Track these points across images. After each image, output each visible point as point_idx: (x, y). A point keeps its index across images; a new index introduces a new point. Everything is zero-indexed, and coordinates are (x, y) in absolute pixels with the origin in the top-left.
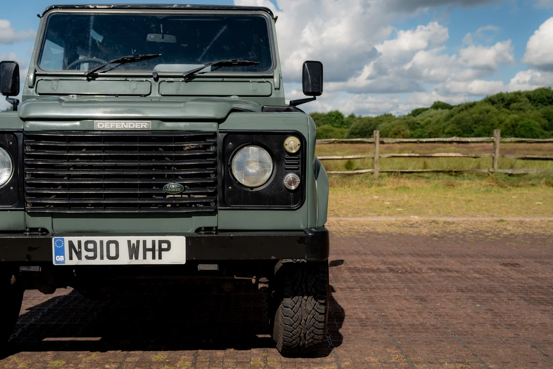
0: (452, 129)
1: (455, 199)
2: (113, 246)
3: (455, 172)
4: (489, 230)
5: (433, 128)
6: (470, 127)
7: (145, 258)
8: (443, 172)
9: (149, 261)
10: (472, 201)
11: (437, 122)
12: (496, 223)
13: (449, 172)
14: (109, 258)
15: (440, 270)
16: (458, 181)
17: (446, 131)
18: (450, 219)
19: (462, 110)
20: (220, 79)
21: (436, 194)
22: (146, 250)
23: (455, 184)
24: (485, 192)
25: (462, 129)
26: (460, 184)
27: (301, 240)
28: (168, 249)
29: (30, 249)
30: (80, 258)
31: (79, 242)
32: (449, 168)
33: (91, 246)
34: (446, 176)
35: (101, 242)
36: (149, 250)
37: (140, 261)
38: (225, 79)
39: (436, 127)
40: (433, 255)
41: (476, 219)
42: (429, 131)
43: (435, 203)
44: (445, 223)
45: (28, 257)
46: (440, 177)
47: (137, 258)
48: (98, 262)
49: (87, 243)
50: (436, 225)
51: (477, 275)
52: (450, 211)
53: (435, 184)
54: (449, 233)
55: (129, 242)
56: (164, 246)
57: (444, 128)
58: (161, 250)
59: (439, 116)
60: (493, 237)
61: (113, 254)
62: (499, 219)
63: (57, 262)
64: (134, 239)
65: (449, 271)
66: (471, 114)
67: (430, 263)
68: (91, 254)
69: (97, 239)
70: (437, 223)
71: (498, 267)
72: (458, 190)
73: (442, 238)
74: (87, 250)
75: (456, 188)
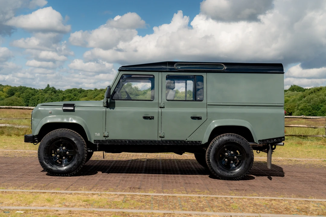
0: (304, 107)
1: (302, 151)
3: (303, 136)
4: (317, 164)
5: (290, 105)
6: (317, 105)
8: (296, 136)
10: (311, 152)
11: (294, 101)
12: (322, 162)
13: (299, 136)
15: (292, 176)
16: (304, 141)
17: (299, 108)
18: (298, 159)
19: (312, 93)
21: (291, 148)
23: (302, 143)
24: (319, 148)
25: (312, 107)
26: (306, 143)
32: (300, 134)
34: (297, 138)
39: (292, 104)
40: (289, 172)
41: (312, 160)
42: (287, 107)
43: (291, 152)
44: (295, 161)
46: (294, 139)
50: (291, 162)
51: (308, 178)
52: (299, 156)
53: (291, 142)
54: (297, 165)
57: (298, 105)
59: (294, 97)
60: (318, 167)
62: (323, 160)
65: (296, 176)
66: (319, 96)
67: (288, 174)
70: (291, 161)
71: (318, 176)
72: (304, 146)
73: (294, 166)
75: (303, 145)
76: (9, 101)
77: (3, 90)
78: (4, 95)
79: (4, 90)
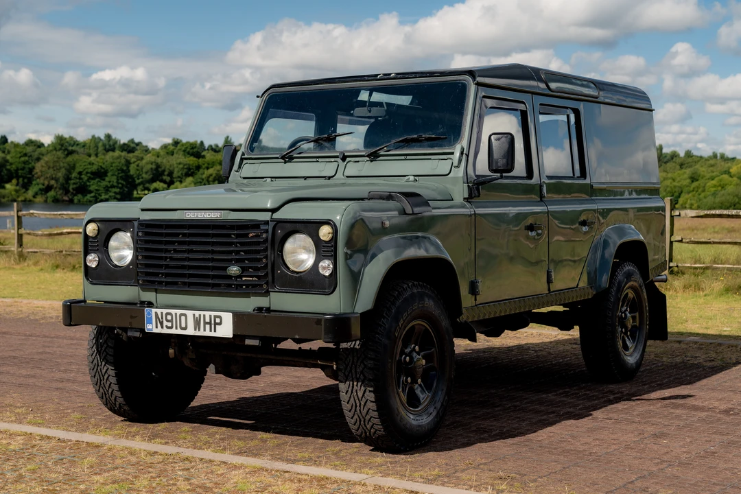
2: (183, 318)
7: (205, 330)
9: (208, 333)
14: (182, 329)
20: (403, 158)
22: (206, 323)
27: (318, 322)
28: (220, 324)
29: (132, 317)
30: (162, 327)
31: (162, 313)
33: (169, 317)
35: (176, 314)
36: (207, 323)
37: (201, 333)
38: (408, 157)
45: (130, 323)
47: (199, 330)
48: (173, 331)
49: (167, 314)
55: (194, 315)
56: (218, 320)
58: (216, 324)
61: (183, 325)
63: (148, 329)
64: (197, 313)
68: (169, 324)
69: (173, 311)
74: (167, 321)
76: (728, 197)
77: (731, 170)
78: (734, 183)
79: (734, 170)
